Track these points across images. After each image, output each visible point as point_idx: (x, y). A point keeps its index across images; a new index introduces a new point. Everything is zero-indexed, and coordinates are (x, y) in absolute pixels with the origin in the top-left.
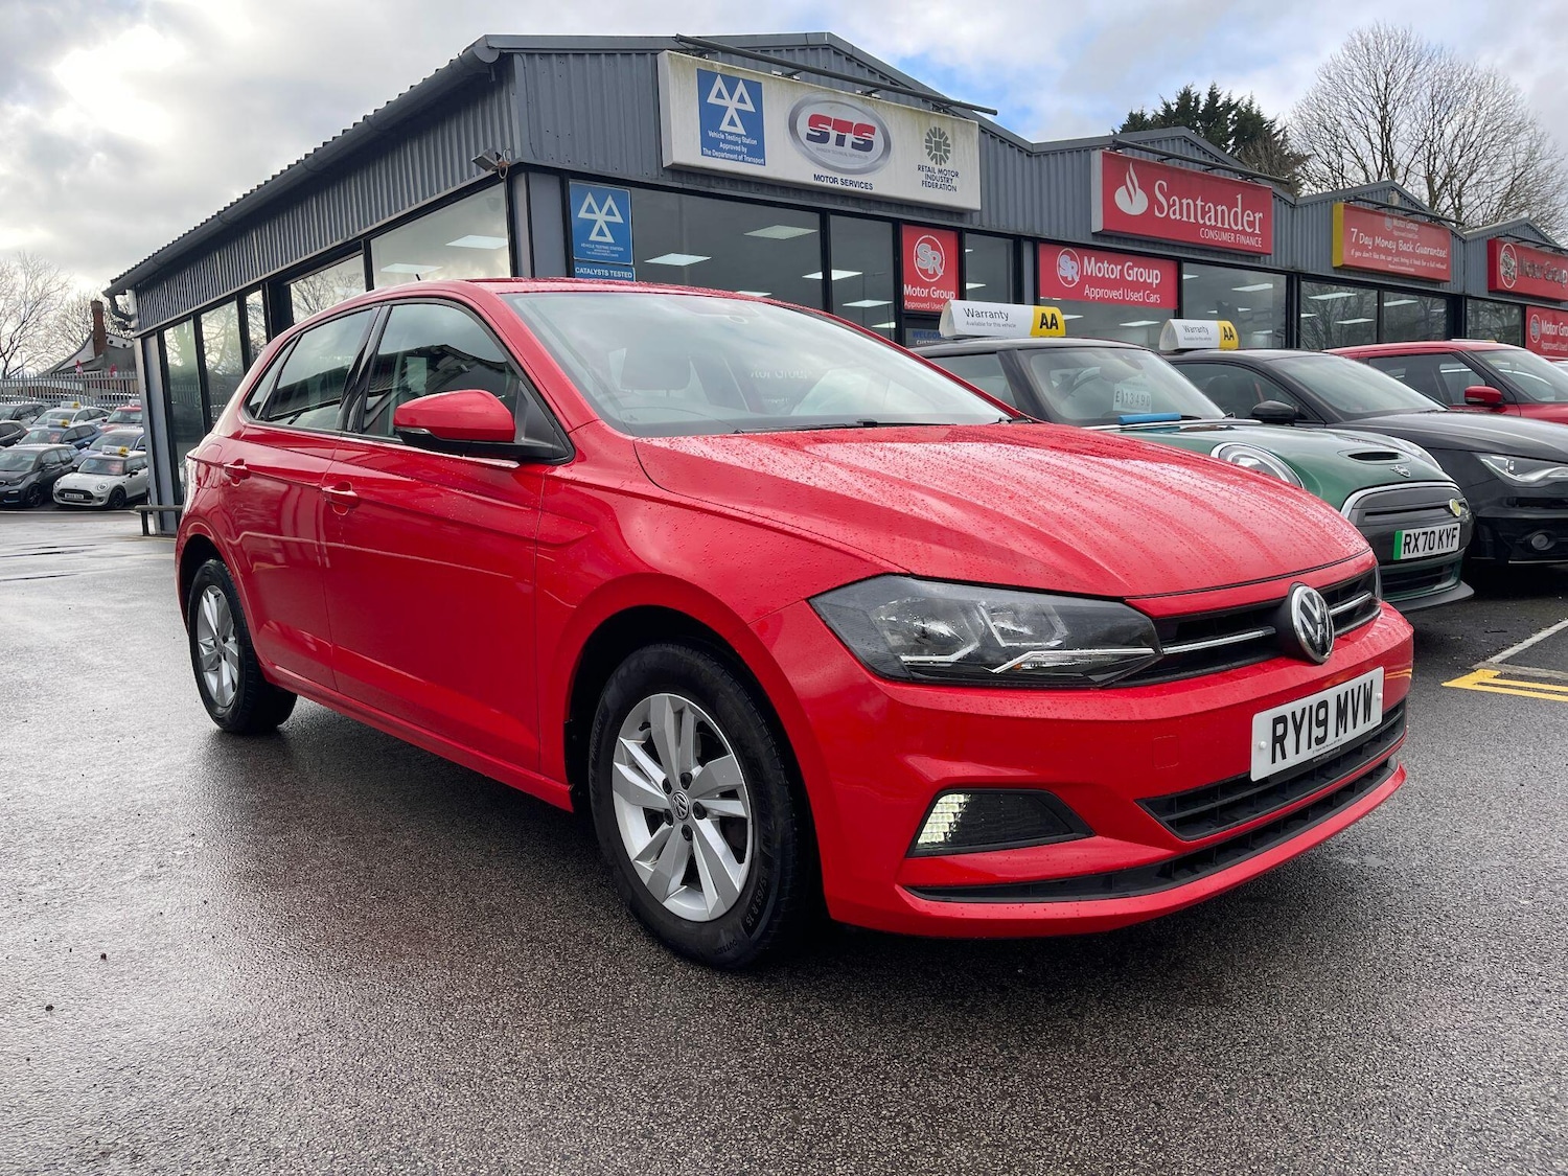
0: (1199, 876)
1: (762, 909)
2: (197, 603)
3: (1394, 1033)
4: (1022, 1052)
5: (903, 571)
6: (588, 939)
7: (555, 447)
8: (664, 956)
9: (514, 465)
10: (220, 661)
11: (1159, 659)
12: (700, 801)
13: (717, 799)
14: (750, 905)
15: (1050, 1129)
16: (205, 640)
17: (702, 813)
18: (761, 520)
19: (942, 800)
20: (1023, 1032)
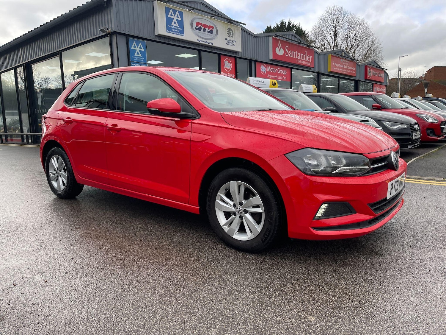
0: (376, 223)
1: (268, 236)
2: (49, 160)
3: (421, 259)
4: (338, 268)
5: (311, 147)
6: (210, 247)
7: (193, 114)
8: (234, 251)
9: (179, 119)
10: (58, 177)
11: (370, 169)
12: (246, 209)
13: (251, 208)
14: (264, 235)
15: (356, 284)
16: (51, 171)
17: (246, 212)
18: (267, 134)
19: (323, 205)
20: (336, 263)
